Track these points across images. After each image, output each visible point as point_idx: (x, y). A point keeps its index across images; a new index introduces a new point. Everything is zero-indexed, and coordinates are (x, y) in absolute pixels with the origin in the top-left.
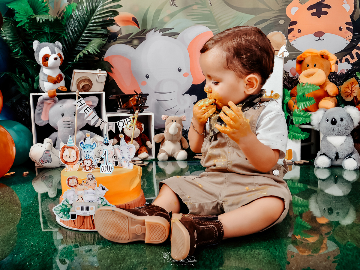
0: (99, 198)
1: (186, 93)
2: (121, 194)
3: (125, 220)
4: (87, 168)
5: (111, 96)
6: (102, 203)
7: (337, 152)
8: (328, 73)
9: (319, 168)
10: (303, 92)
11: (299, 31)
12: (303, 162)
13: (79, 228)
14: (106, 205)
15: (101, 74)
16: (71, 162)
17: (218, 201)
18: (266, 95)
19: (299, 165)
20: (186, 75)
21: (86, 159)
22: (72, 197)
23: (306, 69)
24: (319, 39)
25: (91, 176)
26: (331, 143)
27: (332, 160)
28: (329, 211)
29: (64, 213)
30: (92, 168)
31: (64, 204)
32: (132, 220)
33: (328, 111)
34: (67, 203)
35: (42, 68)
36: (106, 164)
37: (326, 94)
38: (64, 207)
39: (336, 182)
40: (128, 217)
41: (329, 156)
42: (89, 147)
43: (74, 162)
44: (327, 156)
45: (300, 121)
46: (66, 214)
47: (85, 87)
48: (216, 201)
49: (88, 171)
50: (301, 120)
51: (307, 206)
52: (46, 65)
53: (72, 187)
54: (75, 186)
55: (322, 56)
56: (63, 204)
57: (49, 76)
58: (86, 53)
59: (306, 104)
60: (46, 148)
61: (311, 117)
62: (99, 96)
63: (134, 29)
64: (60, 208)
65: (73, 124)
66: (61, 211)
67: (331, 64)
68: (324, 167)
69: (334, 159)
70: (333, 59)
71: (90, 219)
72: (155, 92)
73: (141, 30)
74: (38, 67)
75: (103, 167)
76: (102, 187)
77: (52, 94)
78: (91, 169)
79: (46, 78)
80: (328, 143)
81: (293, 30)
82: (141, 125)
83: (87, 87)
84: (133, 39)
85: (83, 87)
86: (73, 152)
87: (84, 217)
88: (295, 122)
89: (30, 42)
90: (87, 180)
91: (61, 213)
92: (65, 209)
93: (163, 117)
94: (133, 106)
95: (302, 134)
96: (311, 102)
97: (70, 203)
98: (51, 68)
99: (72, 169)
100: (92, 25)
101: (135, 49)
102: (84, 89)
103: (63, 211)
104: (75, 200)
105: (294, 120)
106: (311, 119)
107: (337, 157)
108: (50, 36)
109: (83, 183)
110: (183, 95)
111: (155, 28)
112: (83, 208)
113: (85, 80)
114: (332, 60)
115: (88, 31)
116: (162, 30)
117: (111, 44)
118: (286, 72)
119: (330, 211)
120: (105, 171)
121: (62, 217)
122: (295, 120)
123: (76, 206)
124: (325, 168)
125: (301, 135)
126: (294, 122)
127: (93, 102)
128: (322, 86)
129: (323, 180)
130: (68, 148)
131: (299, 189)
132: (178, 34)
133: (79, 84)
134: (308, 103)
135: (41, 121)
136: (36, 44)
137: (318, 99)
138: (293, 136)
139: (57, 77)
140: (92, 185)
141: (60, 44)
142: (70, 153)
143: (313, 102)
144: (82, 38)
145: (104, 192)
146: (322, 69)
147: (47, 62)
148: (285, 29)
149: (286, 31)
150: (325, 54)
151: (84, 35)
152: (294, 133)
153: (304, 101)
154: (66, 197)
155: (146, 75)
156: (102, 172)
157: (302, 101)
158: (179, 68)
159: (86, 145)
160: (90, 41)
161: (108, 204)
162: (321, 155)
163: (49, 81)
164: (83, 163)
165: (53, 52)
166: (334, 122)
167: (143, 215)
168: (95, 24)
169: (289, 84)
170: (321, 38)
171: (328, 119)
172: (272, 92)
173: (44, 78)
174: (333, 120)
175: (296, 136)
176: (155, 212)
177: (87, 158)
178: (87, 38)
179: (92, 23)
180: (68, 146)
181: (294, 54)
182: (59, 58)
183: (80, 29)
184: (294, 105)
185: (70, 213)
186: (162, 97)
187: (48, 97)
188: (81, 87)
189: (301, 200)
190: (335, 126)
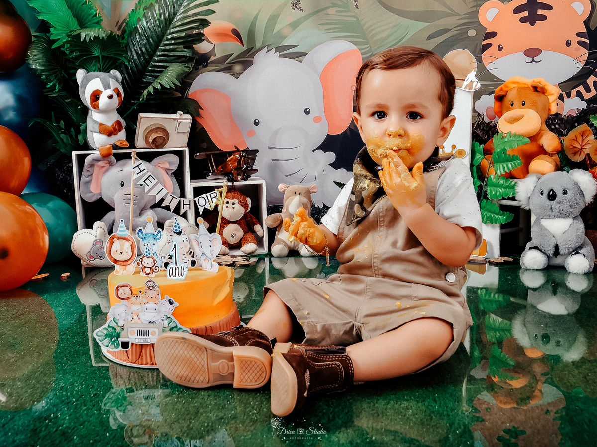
0: (164, 317)
1: (318, 148)
2: (198, 311)
3: (203, 352)
4: (148, 270)
5: (198, 154)
6: (168, 324)
7: (557, 245)
8: (546, 116)
9: (527, 269)
10: (503, 147)
11: (500, 48)
12: (502, 260)
13: (134, 363)
14: (174, 327)
15: (183, 119)
16: (124, 261)
17: (353, 322)
18: (443, 151)
19: (496, 264)
20: (317, 119)
21: (145, 256)
22: (123, 315)
23: (509, 110)
24: (533, 61)
25: (152, 283)
26: (547, 230)
27: (548, 257)
28: (543, 340)
29: (111, 340)
30: (155, 271)
31: (111, 326)
32: (212, 353)
33: (544, 178)
34: (116, 325)
35: (90, 112)
36: (176, 265)
37: (542, 151)
38: (111, 329)
39: (555, 292)
40: (206, 348)
41: (543, 251)
42: (152, 238)
43: (127, 261)
44: (541, 251)
45: (498, 193)
46: (115, 341)
47: (157, 140)
48: (351, 322)
49: (148, 274)
50: (500, 192)
51: (509, 331)
52: (96, 107)
53: (123, 299)
54: (128, 298)
55: (535, 89)
56: (109, 326)
57: (101, 124)
58: (158, 87)
59: (508, 166)
60: (96, 237)
61: (516, 187)
62: (180, 154)
63: (235, 48)
64: (106, 332)
65: (138, 199)
66: (107, 336)
67: (551, 101)
68: (536, 268)
69: (551, 256)
70: (553, 92)
71: (150, 349)
72: (269, 147)
73: (245, 48)
74: (85, 111)
75: (171, 268)
76: (169, 301)
77: (106, 152)
78: (153, 271)
79: (97, 127)
80: (543, 229)
81: (489, 45)
82: (246, 200)
83: (160, 141)
84: (234, 63)
85: (154, 140)
86: (127, 245)
87: (142, 346)
88: (491, 195)
89: (73, 71)
90: (145, 290)
91: (107, 339)
92: (113, 334)
93: (281, 187)
94: (233, 170)
95: (501, 215)
96: (515, 164)
97: (121, 323)
98: (105, 112)
99: (125, 271)
100: (167, 42)
101: (237, 78)
102: (156, 143)
103: (109, 336)
104: (128, 319)
105: (488, 192)
106: (516, 191)
107: (557, 252)
108: (102, 61)
109: (140, 294)
110: (314, 151)
111: (269, 46)
112: (140, 333)
113: (157, 129)
114: (553, 95)
115: (163, 53)
116: (279, 49)
117: (199, 72)
118: (479, 114)
119: (546, 338)
120: (174, 275)
121: (108, 346)
122: (491, 192)
123: (130, 329)
124: (537, 270)
125: (500, 217)
126: (489, 196)
127: (170, 163)
128: (534, 138)
129: (535, 289)
130: (119, 239)
131: (497, 303)
132: (305, 54)
133: (148, 136)
134: (511, 164)
135: (90, 194)
136: (80, 74)
137: (528, 158)
138: (487, 217)
139: (113, 125)
140: (154, 297)
141: (117, 74)
142: (122, 246)
143: (518, 164)
144: (153, 64)
145: (172, 308)
146: (535, 110)
147: (97, 102)
148: (477, 44)
149: (479, 48)
150: (540, 86)
151: (156, 58)
152: (489, 214)
153: (504, 162)
154: (114, 315)
155: (255, 121)
156: (170, 276)
157: (501, 162)
158: (306, 109)
159: (146, 235)
160: (166, 67)
161: (179, 326)
162: (530, 248)
163: (100, 132)
164: (141, 262)
165: (107, 87)
166: (552, 196)
167: (231, 344)
168: (173, 42)
169: (483, 133)
170: (536, 59)
171: (542, 191)
172: (454, 147)
173: (93, 128)
174: (551, 192)
175: (492, 218)
176: (250, 339)
177: (147, 255)
178: (160, 64)
179: (168, 40)
180: (119, 236)
182: (115, 96)
183: (150, 50)
184: (489, 168)
185: (121, 340)
186: (279, 155)
187: (100, 156)
188: (151, 140)
189: (500, 321)
190: (554, 203)
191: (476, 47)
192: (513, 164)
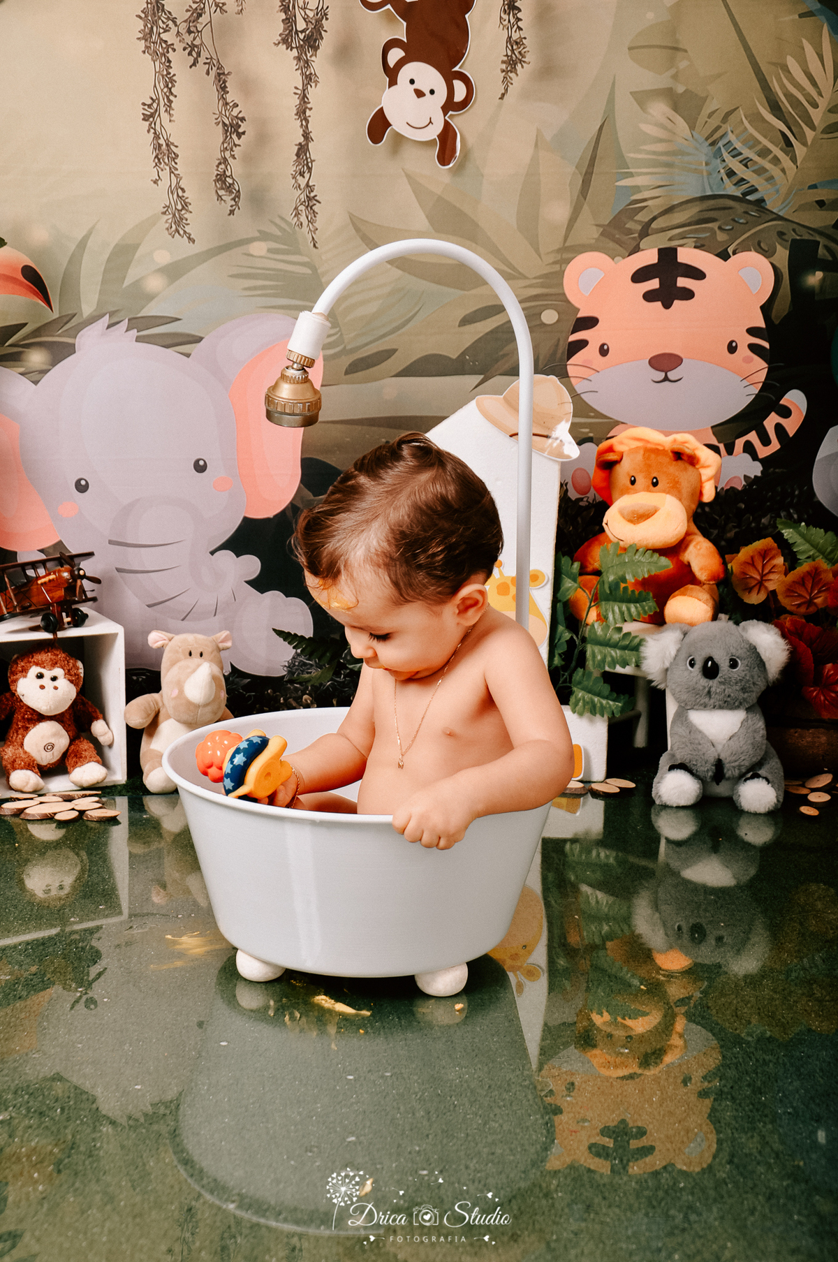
1: (224, 547)
7: (719, 760)
8: (694, 507)
10: (620, 573)
11: (604, 351)
12: (614, 785)
18: (501, 573)
19: (602, 796)
20: (222, 484)
24: (666, 379)
26: (700, 732)
27: (704, 782)
28: (693, 934)
37: (688, 577)
41: (694, 771)
44: (691, 772)
45: (609, 659)
50: (612, 656)
51: (627, 919)
55: (678, 455)
59: (629, 610)
61: (642, 649)
63: (30, 311)
67: (704, 478)
69: (709, 780)
72: (111, 543)
73: (56, 314)
80: (692, 729)
81: (583, 344)
82: (78, 668)
88: (594, 661)
93: (155, 639)
94: (52, 604)
95: (614, 700)
96: (643, 608)
105: (589, 654)
106: (642, 655)
107: (719, 774)
110: (212, 553)
111: (113, 315)
114: (708, 466)
116: (137, 324)
119: (697, 933)
122: (593, 655)
125: (611, 703)
126: (591, 664)
131: (605, 867)
132: (197, 340)
134: (636, 608)
138: (587, 703)
143: (650, 608)
146: (676, 496)
148: (559, 340)
150: (686, 449)
152: (588, 696)
153: (622, 601)
155: (78, 481)
157: (615, 600)
158: (198, 460)
162: (672, 768)
170: (671, 375)
171: (693, 660)
174: (710, 663)
175: (594, 706)
181: (585, 423)
184: (590, 607)
186: (136, 559)
189: (610, 902)
190: (714, 683)
191: (557, 345)
192: (640, 609)
